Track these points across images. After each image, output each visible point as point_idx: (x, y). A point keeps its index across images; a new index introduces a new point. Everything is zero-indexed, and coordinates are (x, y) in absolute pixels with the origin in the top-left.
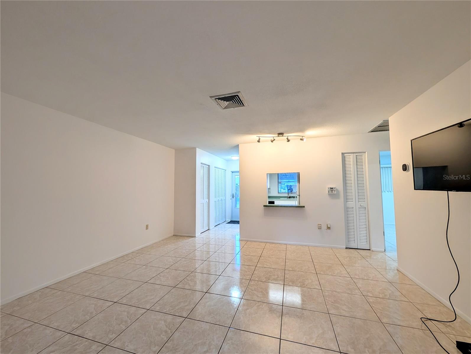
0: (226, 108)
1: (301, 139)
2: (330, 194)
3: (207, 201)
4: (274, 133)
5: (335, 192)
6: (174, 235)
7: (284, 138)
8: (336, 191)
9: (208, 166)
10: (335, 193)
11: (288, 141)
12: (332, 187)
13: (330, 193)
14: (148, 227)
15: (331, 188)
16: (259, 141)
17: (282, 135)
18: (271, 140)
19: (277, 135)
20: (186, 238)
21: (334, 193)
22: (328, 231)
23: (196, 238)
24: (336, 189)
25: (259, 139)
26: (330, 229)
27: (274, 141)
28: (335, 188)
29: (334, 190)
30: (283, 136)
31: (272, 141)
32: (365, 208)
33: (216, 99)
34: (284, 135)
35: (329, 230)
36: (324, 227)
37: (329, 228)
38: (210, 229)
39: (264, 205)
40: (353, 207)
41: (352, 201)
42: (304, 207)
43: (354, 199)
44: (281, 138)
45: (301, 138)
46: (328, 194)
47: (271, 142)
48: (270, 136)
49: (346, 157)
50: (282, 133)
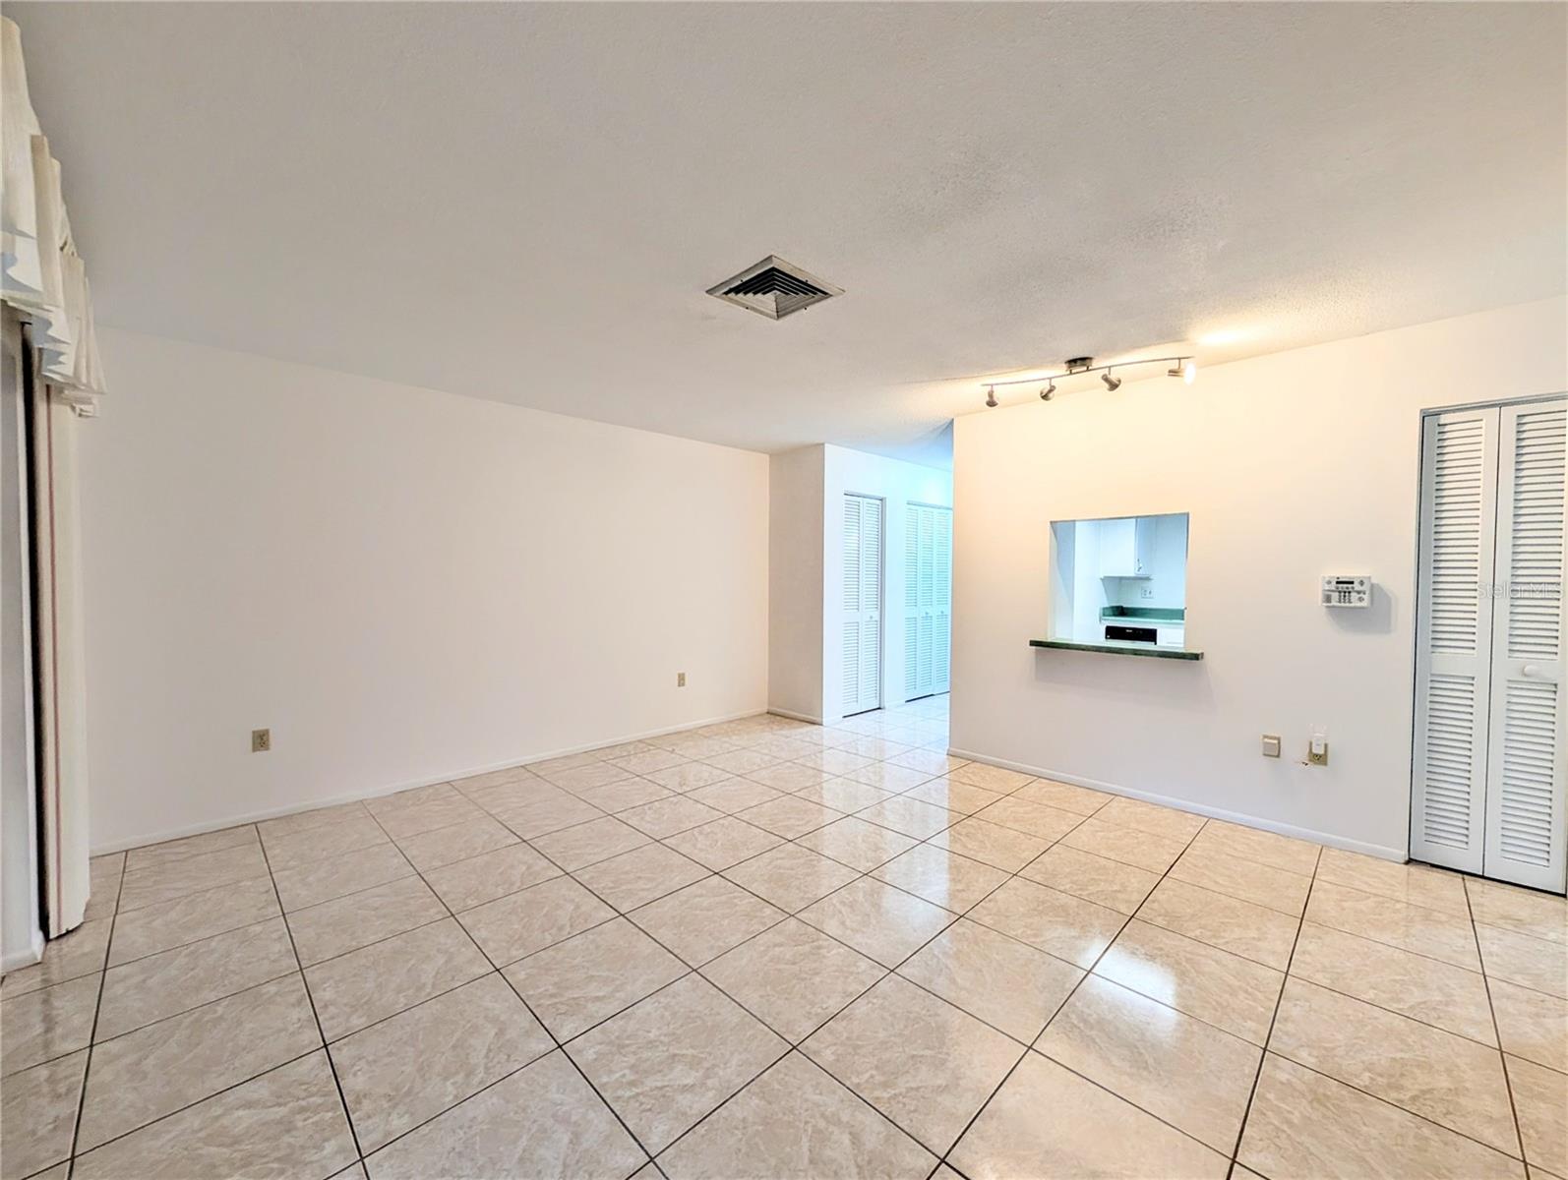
0: (780, 313)
1: (1174, 373)
2: (1333, 607)
3: (871, 617)
4: (1053, 363)
5: (1361, 599)
6: (768, 713)
7: (1095, 377)
8: (1366, 597)
9: (878, 502)
10: (1364, 604)
11: (1113, 386)
12: (1345, 575)
13: (1334, 603)
14: (683, 679)
15: (1338, 583)
16: (991, 404)
17: (1084, 365)
18: (1041, 393)
19: (1063, 369)
20: (796, 723)
21: (1359, 604)
22: (1317, 769)
23: (825, 729)
24: (1372, 586)
25: (991, 395)
26: (1325, 764)
27: (1051, 395)
28: (1362, 583)
29: (1359, 592)
30: (1088, 370)
31: (1045, 397)
32: (1556, 685)
33: (726, 293)
34: (1095, 364)
35: (1323, 767)
36: (1293, 751)
37: (1320, 759)
38: (884, 708)
39: (1033, 639)
40: (1473, 678)
41: (1471, 644)
42: (1197, 658)
43: (1482, 640)
44: (1081, 378)
45: (1174, 365)
46: (1324, 610)
47: (1042, 401)
48: (1037, 377)
49: (1447, 428)
50: (1083, 359)
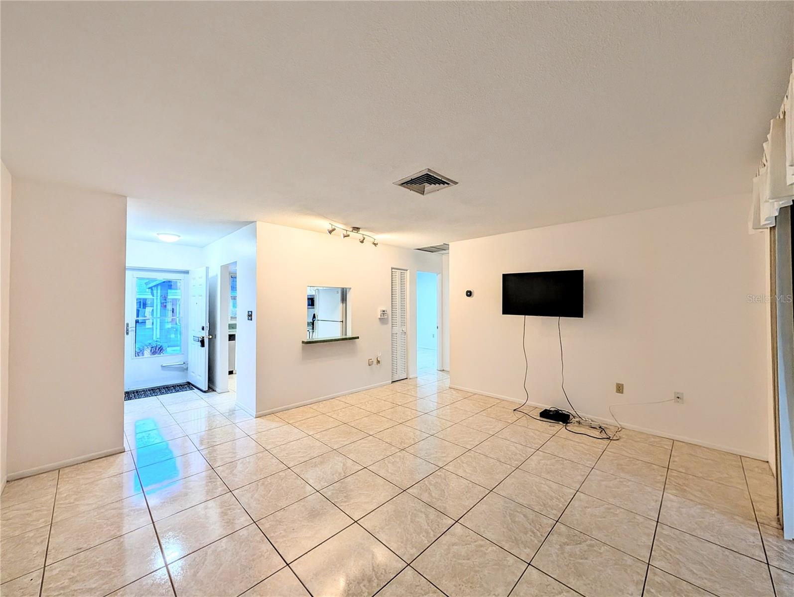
15: (383, 311)
16: (330, 232)
19: (351, 229)
30: (357, 232)
34: (361, 231)
42: (358, 338)
48: (342, 228)
50: (357, 228)
